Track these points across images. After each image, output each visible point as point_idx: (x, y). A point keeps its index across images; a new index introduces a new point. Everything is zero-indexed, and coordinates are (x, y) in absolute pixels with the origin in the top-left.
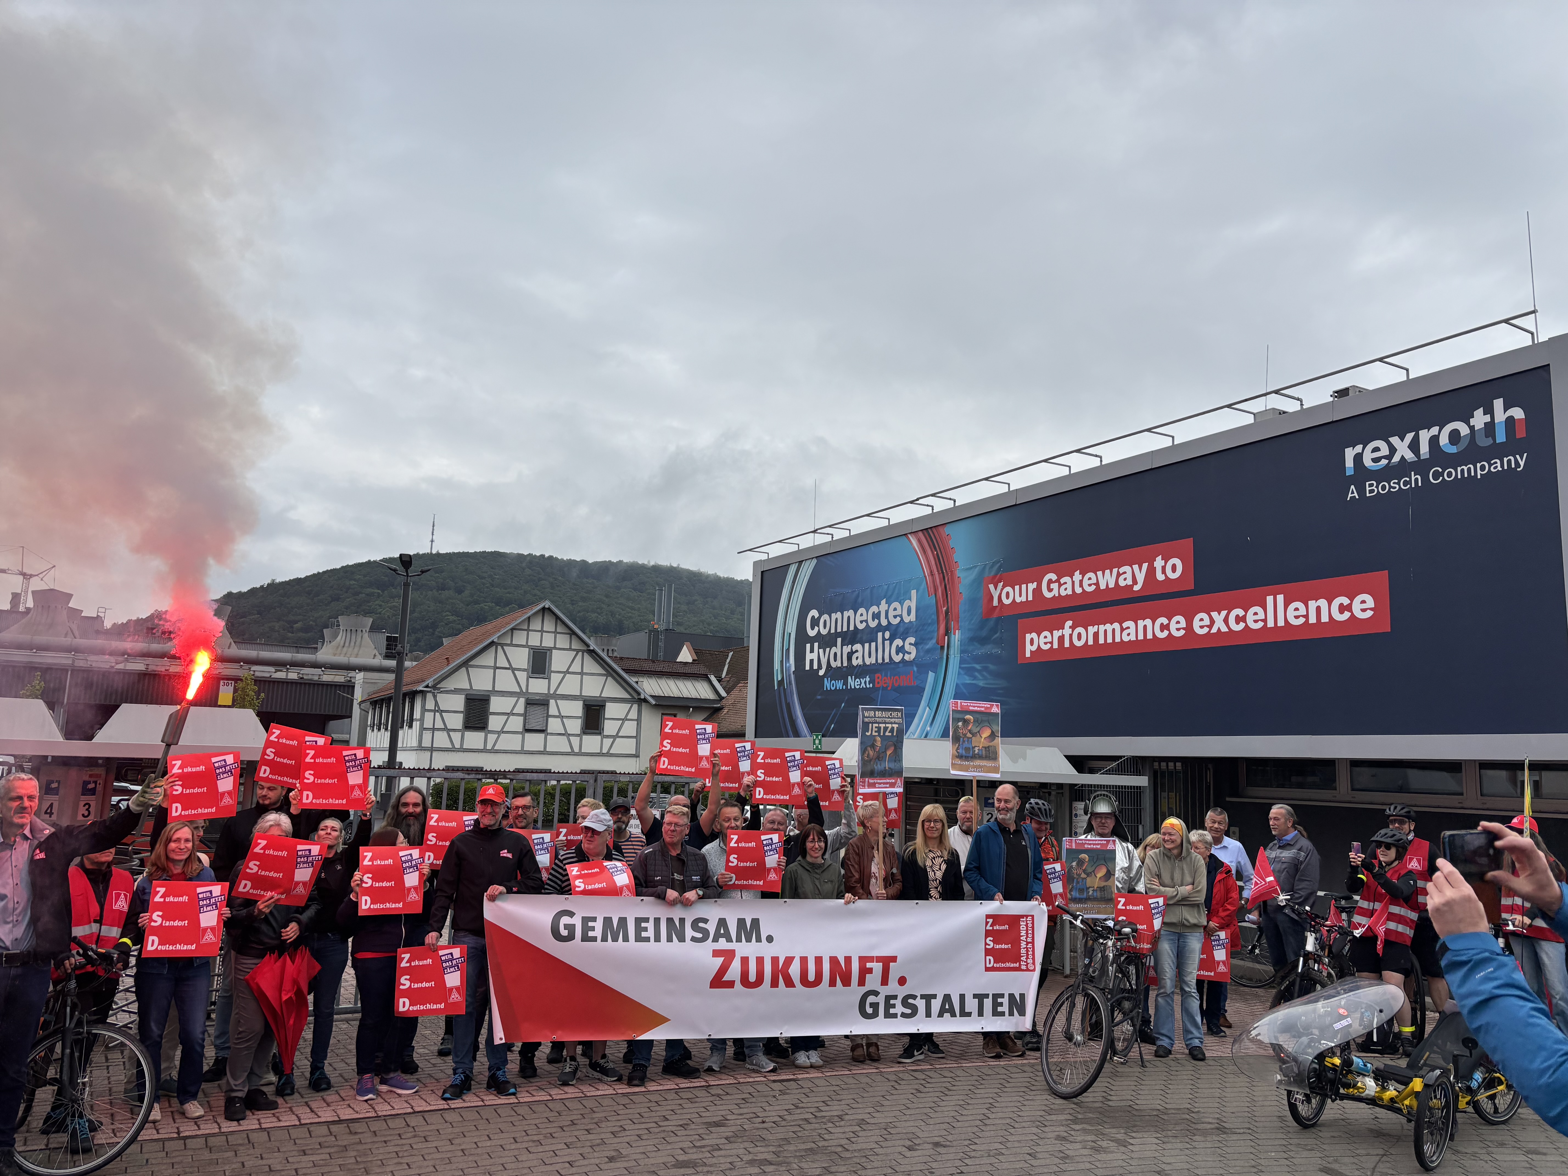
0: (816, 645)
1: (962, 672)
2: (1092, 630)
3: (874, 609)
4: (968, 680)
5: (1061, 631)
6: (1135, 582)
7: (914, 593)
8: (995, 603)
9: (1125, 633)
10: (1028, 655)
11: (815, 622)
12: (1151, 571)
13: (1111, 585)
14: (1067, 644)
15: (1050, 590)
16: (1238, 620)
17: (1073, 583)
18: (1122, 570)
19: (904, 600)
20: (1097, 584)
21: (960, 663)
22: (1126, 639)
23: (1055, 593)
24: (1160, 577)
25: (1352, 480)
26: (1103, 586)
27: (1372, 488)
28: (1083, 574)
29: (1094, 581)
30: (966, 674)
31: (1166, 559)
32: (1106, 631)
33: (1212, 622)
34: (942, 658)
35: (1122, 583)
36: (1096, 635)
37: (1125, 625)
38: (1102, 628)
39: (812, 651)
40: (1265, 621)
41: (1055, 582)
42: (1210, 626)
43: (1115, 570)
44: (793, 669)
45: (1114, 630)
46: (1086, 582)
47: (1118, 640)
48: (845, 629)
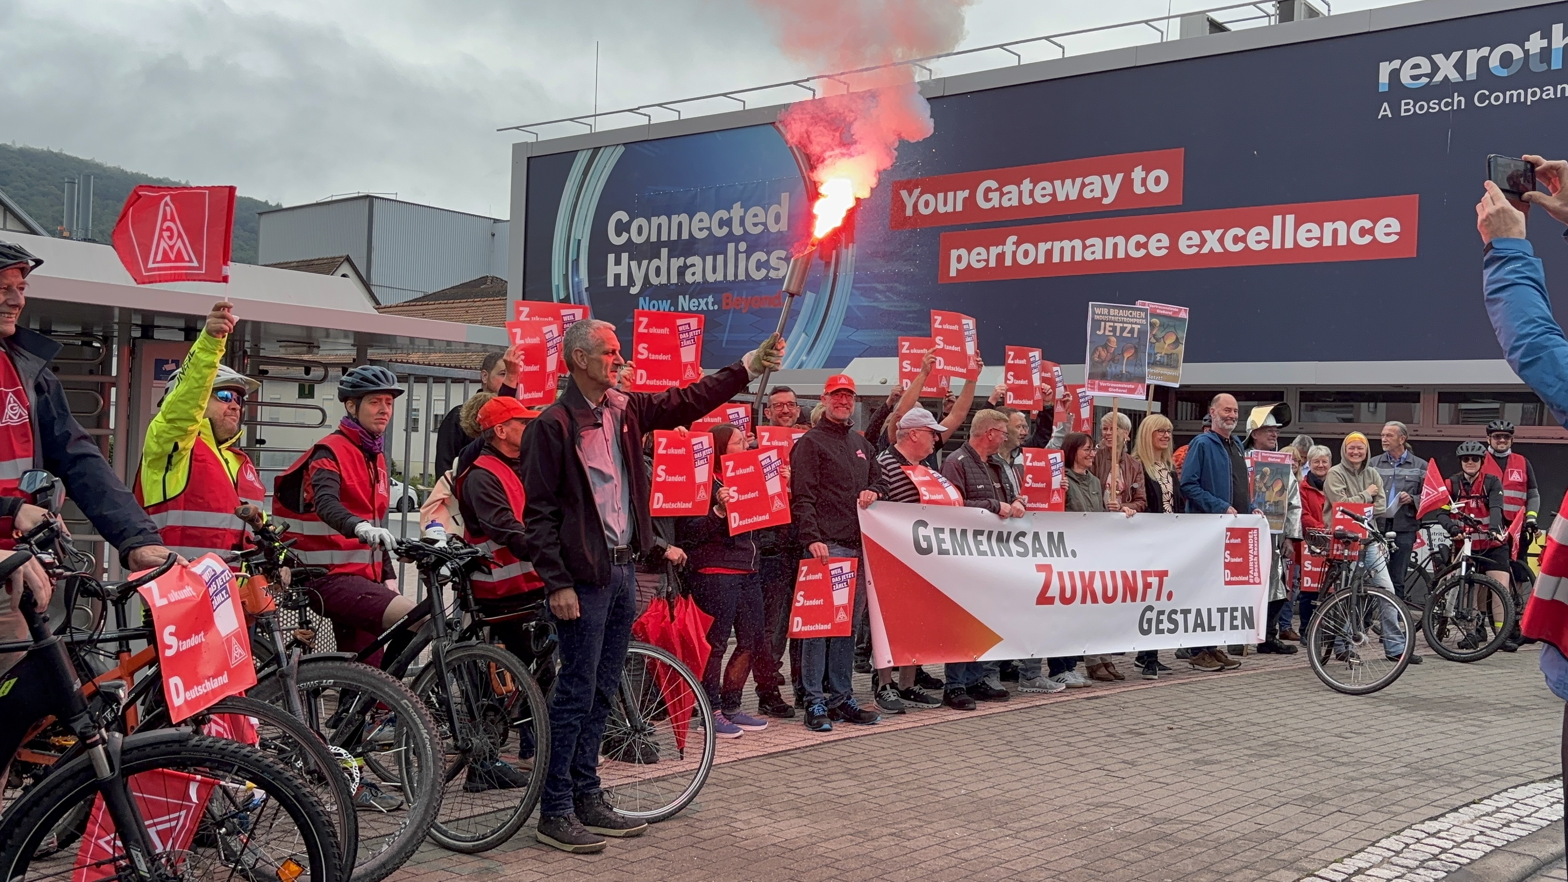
0: (625, 256)
1: (855, 291)
2: (1043, 247)
3: (723, 214)
4: (865, 302)
5: (1000, 247)
6: (1105, 193)
7: (785, 197)
8: (909, 212)
9: (1088, 251)
10: (953, 273)
11: (622, 228)
12: (1127, 183)
13: (1073, 196)
14: (1008, 262)
15: (987, 199)
16: (1236, 240)
17: (1020, 193)
18: (1087, 180)
19: (770, 205)
20: (1054, 195)
21: (854, 283)
22: (1089, 257)
23: (995, 203)
24: (1139, 189)
25: (1384, 97)
26: (1061, 198)
27: (1407, 107)
28: (1035, 182)
29: (1049, 190)
30: (862, 295)
31: (1148, 170)
32: (1062, 249)
33: (1204, 241)
34: (827, 276)
35: (1087, 194)
36: (1049, 253)
37: (1088, 242)
38: (1057, 245)
39: (618, 262)
40: (1270, 242)
41: (996, 190)
42: (1201, 246)
43: (1079, 181)
44: (586, 284)
45: (1073, 248)
46: (1038, 192)
47: (1078, 258)
48: (674, 237)
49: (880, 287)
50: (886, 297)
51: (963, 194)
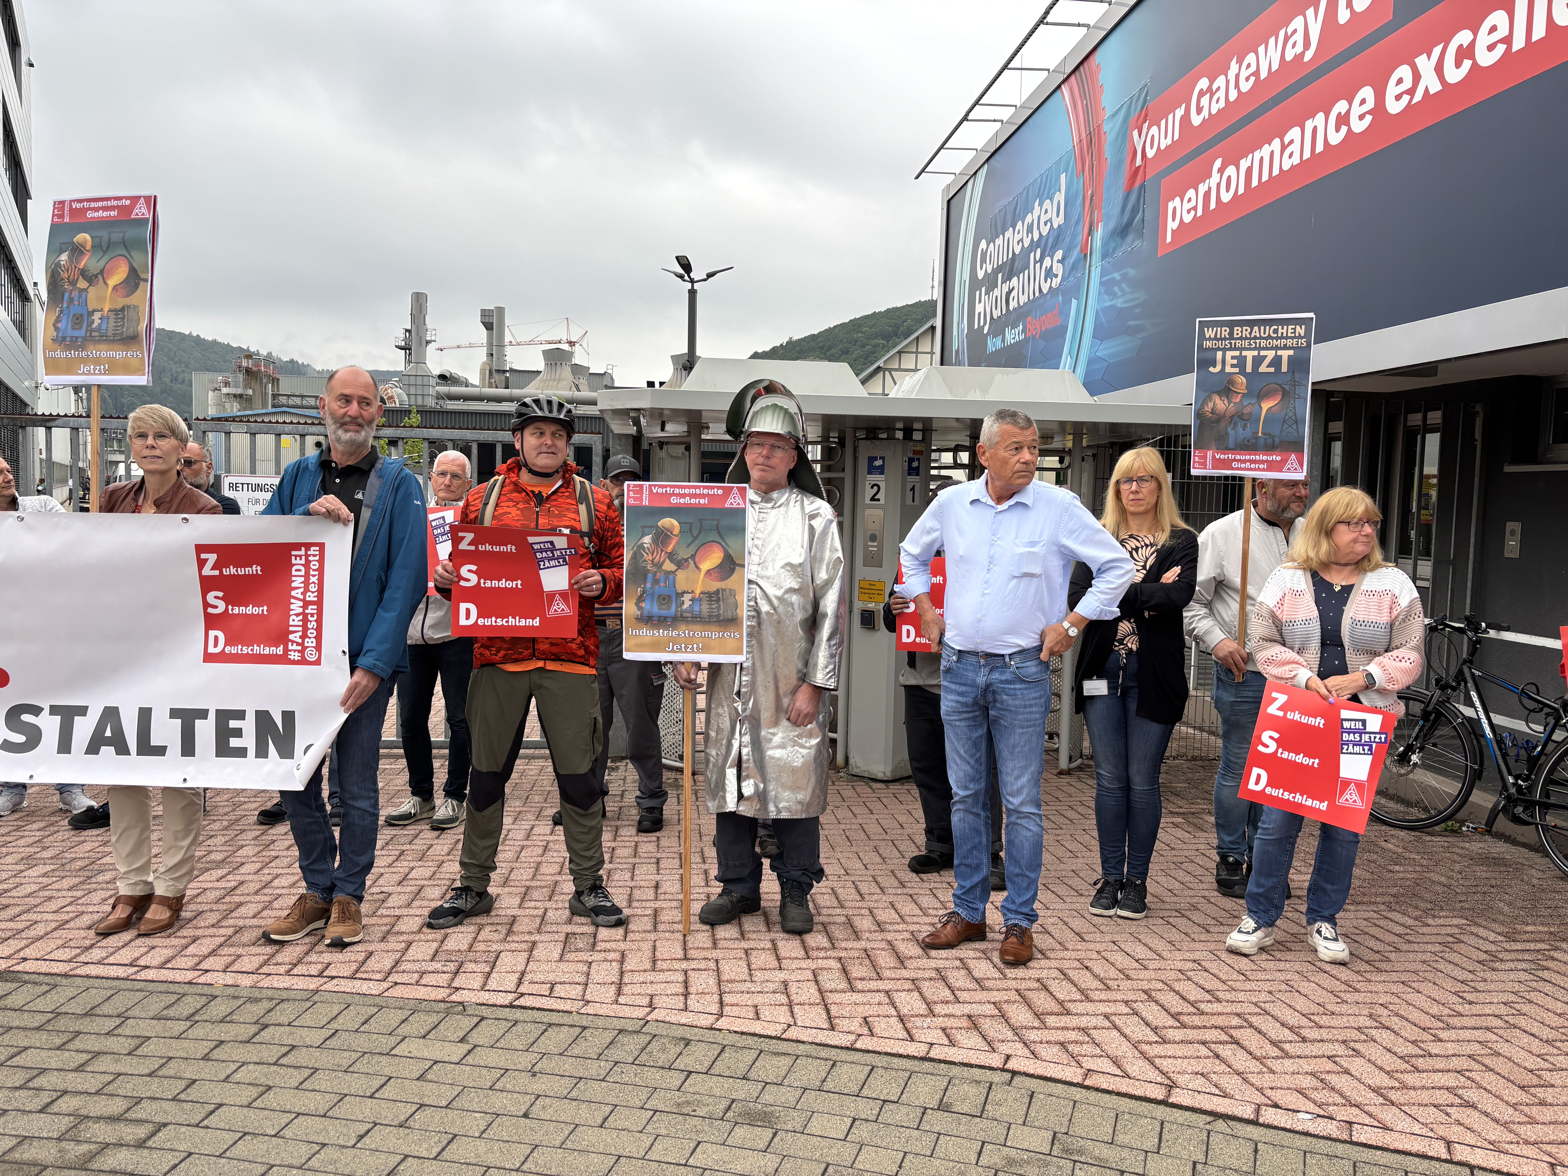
0: (983, 290)
1: (1101, 289)
2: (1244, 165)
3: (1029, 218)
4: (1107, 301)
5: (1207, 181)
6: (1307, 43)
7: (1062, 179)
8: (1138, 160)
9: (1286, 155)
10: (1169, 239)
11: (983, 258)
12: (1331, 11)
13: (1276, 66)
14: (1213, 204)
15: (1200, 110)
16: (1461, 56)
17: (1228, 83)
18: (1291, 28)
19: (1055, 193)
20: (1257, 73)
21: (1101, 277)
22: (1287, 165)
23: (1206, 112)
24: (1343, 16)
26: (1264, 74)
28: (1240, 60)
29: (1254, 66)
30: (1105, 292)
32: (1261, 161)
33: (1416, 79)
34: (1084, 272)
35: (1289, 54)
36: (1249, 173)
37: (1287, 138)
38: (1257, 155)
39: (980, 299)
40: (1509, 39)
41: (1206, 92)
42: (1413, 91)
43: (1282, 33)
44: (966, 330)
45: (1272, 154)
46: (1243, 75)
47: (1277, 171)
48: (1004, 259)
49: (1117, 276)
50: (1122, 290)
51: (1180, 112)
